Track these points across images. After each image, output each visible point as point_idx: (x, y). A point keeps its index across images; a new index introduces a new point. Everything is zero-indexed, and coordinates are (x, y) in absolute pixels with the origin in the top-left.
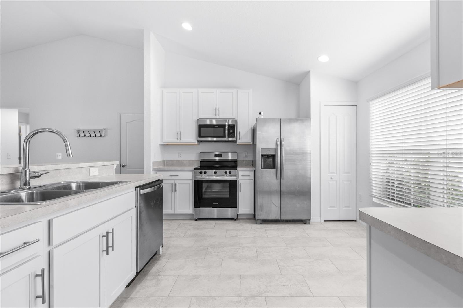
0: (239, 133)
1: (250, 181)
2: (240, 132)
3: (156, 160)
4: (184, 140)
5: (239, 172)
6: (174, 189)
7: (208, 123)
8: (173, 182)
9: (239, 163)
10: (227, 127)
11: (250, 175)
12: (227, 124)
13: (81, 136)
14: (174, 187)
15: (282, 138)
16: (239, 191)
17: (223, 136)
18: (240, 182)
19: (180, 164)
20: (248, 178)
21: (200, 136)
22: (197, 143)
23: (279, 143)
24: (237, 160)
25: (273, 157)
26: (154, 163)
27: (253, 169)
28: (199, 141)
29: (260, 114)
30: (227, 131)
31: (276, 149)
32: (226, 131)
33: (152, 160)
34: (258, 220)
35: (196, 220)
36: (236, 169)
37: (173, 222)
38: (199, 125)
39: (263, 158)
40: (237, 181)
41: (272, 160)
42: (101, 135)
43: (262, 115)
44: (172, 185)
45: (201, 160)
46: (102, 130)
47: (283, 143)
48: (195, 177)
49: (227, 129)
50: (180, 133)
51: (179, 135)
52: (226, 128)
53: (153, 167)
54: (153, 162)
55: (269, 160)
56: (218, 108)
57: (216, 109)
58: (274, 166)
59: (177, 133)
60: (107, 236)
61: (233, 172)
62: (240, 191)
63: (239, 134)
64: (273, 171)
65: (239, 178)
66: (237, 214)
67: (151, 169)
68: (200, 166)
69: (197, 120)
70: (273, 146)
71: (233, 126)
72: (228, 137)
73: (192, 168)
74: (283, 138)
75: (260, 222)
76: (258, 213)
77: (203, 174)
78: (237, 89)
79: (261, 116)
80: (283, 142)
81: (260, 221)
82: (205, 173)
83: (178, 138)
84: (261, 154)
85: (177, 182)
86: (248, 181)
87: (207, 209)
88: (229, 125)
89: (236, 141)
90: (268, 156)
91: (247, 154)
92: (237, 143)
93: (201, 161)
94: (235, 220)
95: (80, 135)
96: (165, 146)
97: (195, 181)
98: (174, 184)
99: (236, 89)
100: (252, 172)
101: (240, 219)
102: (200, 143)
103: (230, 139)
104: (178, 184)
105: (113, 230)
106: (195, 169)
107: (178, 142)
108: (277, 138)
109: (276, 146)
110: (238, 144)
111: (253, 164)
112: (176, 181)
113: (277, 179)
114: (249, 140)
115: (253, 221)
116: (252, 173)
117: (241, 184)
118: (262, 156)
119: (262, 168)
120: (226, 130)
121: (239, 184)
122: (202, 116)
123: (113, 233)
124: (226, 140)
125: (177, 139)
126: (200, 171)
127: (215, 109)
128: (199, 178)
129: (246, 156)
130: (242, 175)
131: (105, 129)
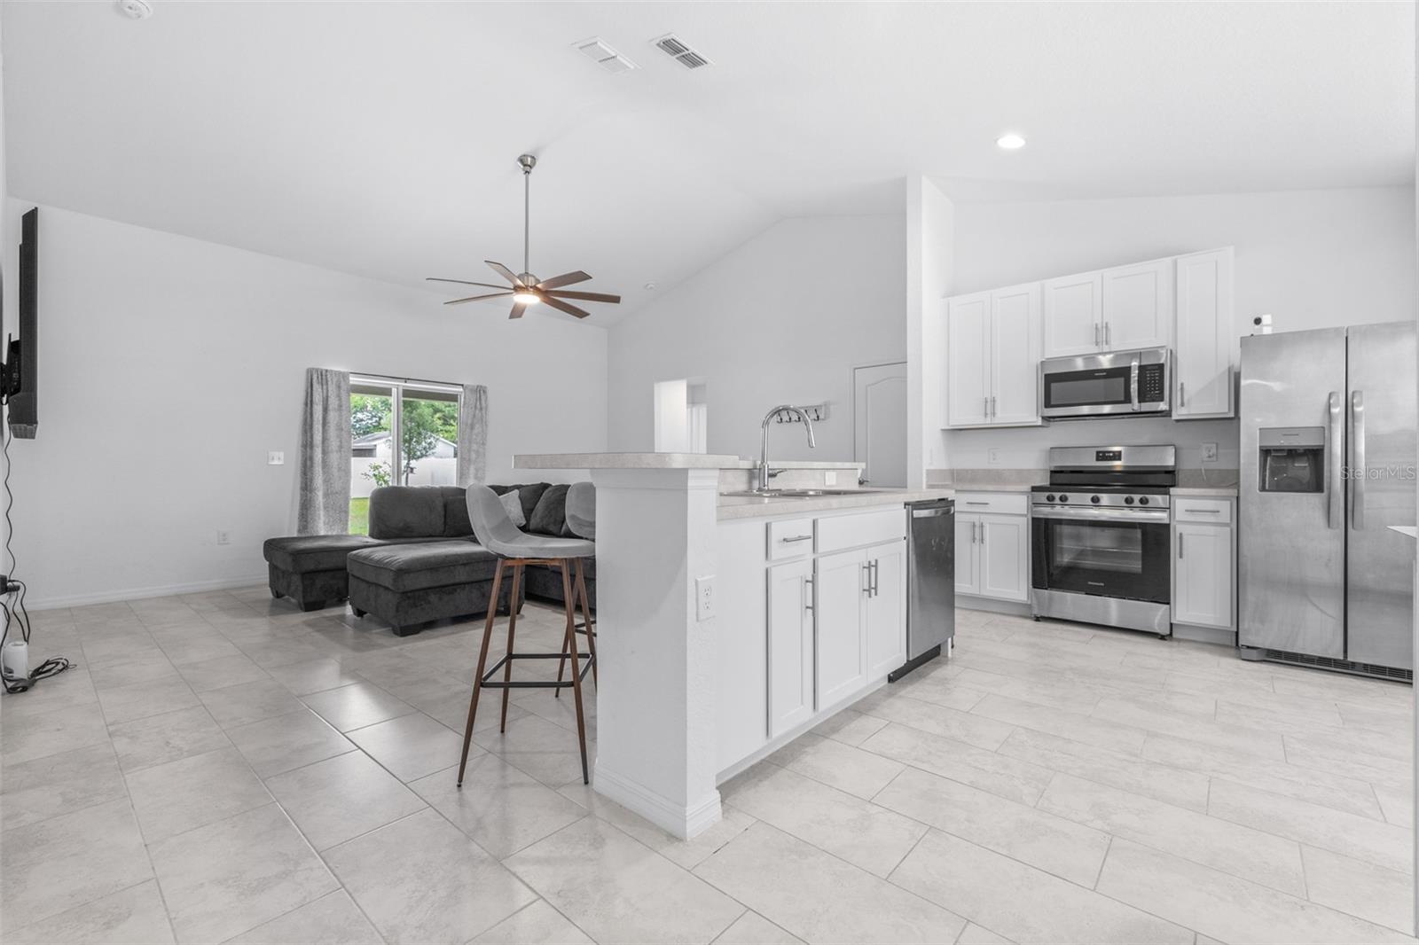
0: (1179, 387)
1: (1218, 528)
2: (1182, 384)
3: (932, 468)
4: (1003, 417)
5: (1177, 501)
6: (977, 537)
7: (1080, 365)
8: (975, 518)
9: (1180, 477)
10: (1137, 372)
11: (1218, 512)
12: (1135, 364)
13: (793, 419)
14: (977, 530)
15: (1353, 393)
16: (1178, 556)
17: (1122, 399)
18: (1177, 529)
19: (994, 479)
20: (1212, 519)
21: (1048, 404)
22: (1040, 423)
23: (1338, 410)
24: (1178, 468)
25: (1316, 455)
26: (929, 472)
27: (1233, 492)
28: (1047, 419)
29: (1258, 321)
30: (1134, 386)
31: (1325, 431)
32: (1132, 386)
33: (926, 466)
34: (1248, 647)
35: (1038, 619)
36: (1167, 493)
37: (976, 613)
38: (1046, 375)
39: (1269, 459)
40: (1167, 526)
41: (1307, 465)
42: (818, 417)
43: (1267, 325)
44: (974, 526)
45: (1052, 469)
46: (821, 406)
47: (1358, 409)
48: (1035, 509)
49: (1136, 378)
50: (994, 401)
51: (990, 405)
52: (1132, 375)
53: (927, 482)
54: (927, 470)
55: (1296, 465)
56: (1106, 324)
57: (1099, 326)
58: (1316, 484)
59: (986, 402)
60: (869, 568)
61: (1157, 499)
62: (1181, 557)
63: (1182, 389)
64: (1312, 501)
65: (1177, 519)
66: (1171, 624)
67: (924, 486)
68: (1051, 484)
69: (1042, 362)
70: (1314, 419)
71: (1157, 367)
72: (1140, 402)
73: (1027, 488)
74: (1361, 392)
75: (1254, 654)
76: (1244, 626)
77: (1057, 501)
78: (1174, 257)
79: (1261, 330)
80: (1360, 404)
81: (1255, 651)
82: (1063, 499)
83: (989, 412)
84: (1260, 447)
85: (986, 520)
86: (1212, 529)
87: (1068, 594)
88: (1141, 368)
89: (1170, 410)
90: (1292, 453)
91: (1214, 451)
92: (1175, 416)
93: (1052, 472)
94: (1163, 638)
95: (781, 419)
96: (955, 433)
97: (1033, 519)
98: (977, 524)
99: (1169, 260)
100: (1229, 502)
101: (1179, 640)
102: (1051, 423)
103: (1147, 407)
104: (990, 524)
105: (876, 561)
106: (1035, 489)
107: (988, 422)
108: (1330, 395)
109: (1327, 419)
110: (1178, 421)
111: (1230, 479)
112: (982, 516)
113: (1329, 526)
114: (1221, 407)
115: (1233, 651)
116: (1225, 508)
117: (1184, 537)
118: (1266, 452)
119: (1263, 489)
120: (1132, 382)
121: (1178, 535)
122: (1054, 351)
123: (876, 566)
124: (1132, 411)
125: (986, 414)
126: (1047, 494)
127: (1097, 328)
128: (1046, 512)
129: (1209, 457)
130: (1187, 511)
131: (826, 405)
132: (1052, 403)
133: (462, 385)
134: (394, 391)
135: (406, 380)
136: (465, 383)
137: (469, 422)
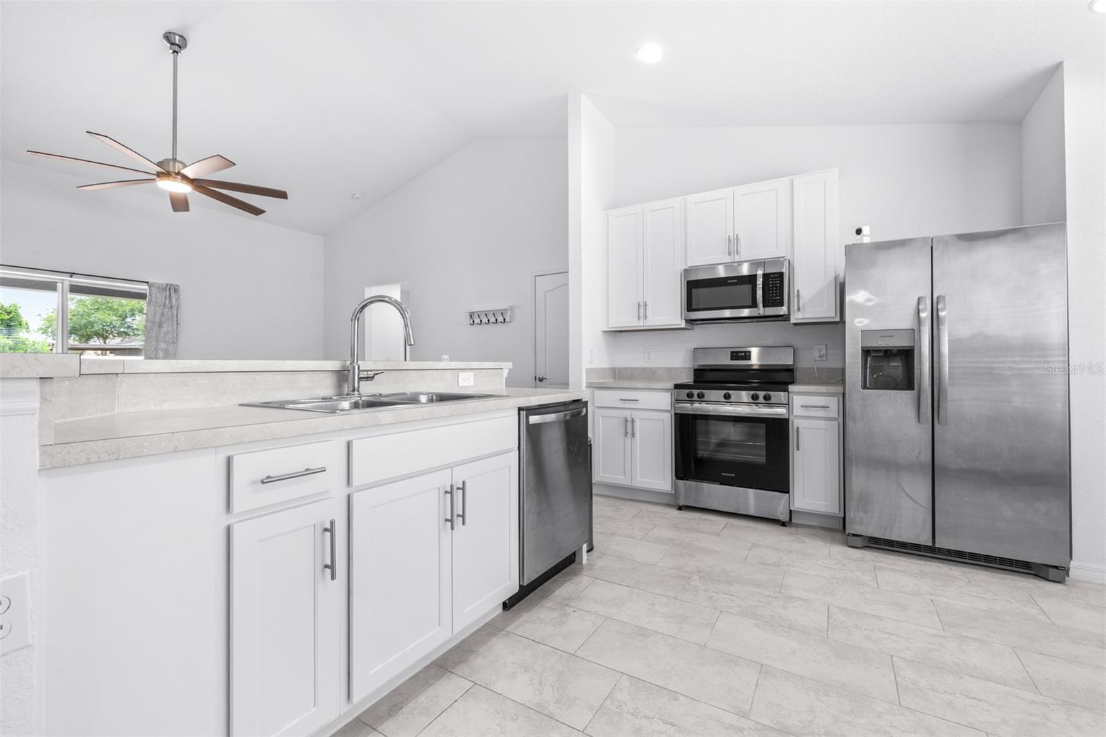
0: (796, 294)
1: (828, 422)
2: (798, 291)
3: (596, 365)
4: (654, 320)
5: (795, 397)
6: (629, 431)
7: (722, 273)
8: (627, 414)
9: (798, 375)
10: (761, 280)
11: (828, 407)
12: (760, 272)
13: (475, 322)
14: (629, 425)
15: (938, 297)
16: (795, 448)
17: (751, 304)
18: (795, 423)
19: (647, 376)
20: (821, 413)
21: (690, 307)
22: (683, 325)
23: (925, 315)
24: (796, 367)
25: (907, 355)
26: (589, 371)
27: (839, 389)
28: (691, 322)
29: (859, 232)
30: (759, 293)
31: (914, 333)
32: (758, 293)
33: (586, 365)
34: (854, 535)
35: (680, 508)
36: (786, 390)
37: (629, 503)
38: (688, 282)
39: (869, 358)
40: (787, 420)
41: (900, 364)
42: (504, 320)
43: (867, 236)
44: (626, 421)
45: (696, 368)
46: (506, 310)
47: (942, 314)
48: (676, 406)
49: (761, 286)
50: (646, 305)
51: (642, 308)
52: (758, 283)
53: (587, 380)
54: (587, 369)
55: (891, 364)
56: (737, 235)
57: (732, 238)
58: (908, 382)
59: (639, 306)
60: (451, 493)
61: (779, 396)
62: (798, 449)
63: (798, 296)
64: (905, 396)
65: (794, 414)
66: (791, 511)
67: (584, 385)
68: (694, 382)
69: (685, 270)
70: (906, 323)
71: (778, 275)
72: (764, 306)
73: (671, 385)
74: (944, 297)
75: (858, 541)
76: (851, 515)
77: (696, 398)
78: (792, 177)
79: (862, 239)
80: (943, 310)
81: (859, 539)
82: (701, 396)
83: (641, 315)
84: (862, 347)
85: (637, 416)
86: (822, 423)
87: (705, 484)
88: (765, 276)
89: (789, 315)
90: (888, 354)
91: (824, 352)
92: (793, 320)
93: (695, 370)
94: (783, 524)
95: (473, 322)
96: (617, 334)
97: (676, 414)
98: (630, 420)
99: (787, 180)
100: (837, 398)
101: (797, 526)
102: (695, 326)
103: (770, 311)
104: (640, 419)
105: (463, 482)
106: (677, 387)
107: (640, 324)
108: (919, 299)
109: (916, 323)
110: (795, 324)
111: (837, 377)
112: (634, 412)
113: (919, 422)
114: (827, 312)
115: (839, 536)
116: (833, 403)
117: (801, 429)
118: (866, 352)
119: (864, 387)
120: (758, 289)
121: (795, 429)
122: (696, 260)
123: (463, 489)
124: (757, 315)
125: (639, 317)
126: (688, 391)
127: (729, 240)
128: (688, 407)
129: (820, 356)
130: (802, 407)
131: (512, 308)
132: (694, 307)
133: (147, 283)
134: (59, 285)
135: (72, 274)
136: (151, 280)
137: (157, 320)
